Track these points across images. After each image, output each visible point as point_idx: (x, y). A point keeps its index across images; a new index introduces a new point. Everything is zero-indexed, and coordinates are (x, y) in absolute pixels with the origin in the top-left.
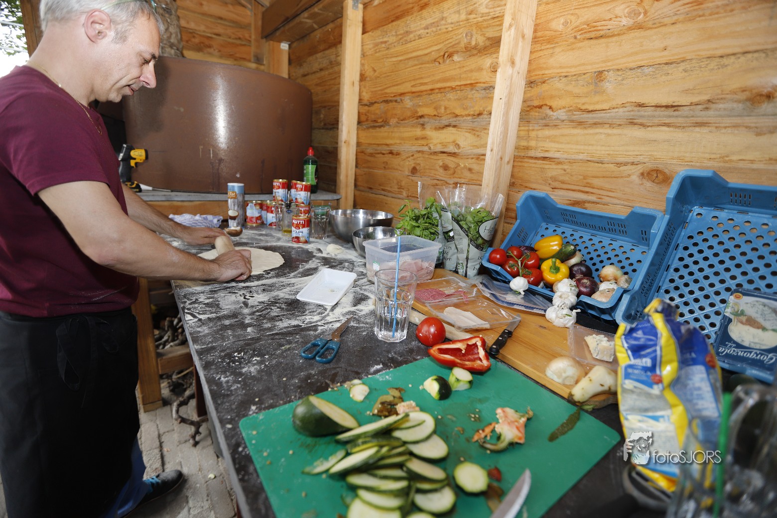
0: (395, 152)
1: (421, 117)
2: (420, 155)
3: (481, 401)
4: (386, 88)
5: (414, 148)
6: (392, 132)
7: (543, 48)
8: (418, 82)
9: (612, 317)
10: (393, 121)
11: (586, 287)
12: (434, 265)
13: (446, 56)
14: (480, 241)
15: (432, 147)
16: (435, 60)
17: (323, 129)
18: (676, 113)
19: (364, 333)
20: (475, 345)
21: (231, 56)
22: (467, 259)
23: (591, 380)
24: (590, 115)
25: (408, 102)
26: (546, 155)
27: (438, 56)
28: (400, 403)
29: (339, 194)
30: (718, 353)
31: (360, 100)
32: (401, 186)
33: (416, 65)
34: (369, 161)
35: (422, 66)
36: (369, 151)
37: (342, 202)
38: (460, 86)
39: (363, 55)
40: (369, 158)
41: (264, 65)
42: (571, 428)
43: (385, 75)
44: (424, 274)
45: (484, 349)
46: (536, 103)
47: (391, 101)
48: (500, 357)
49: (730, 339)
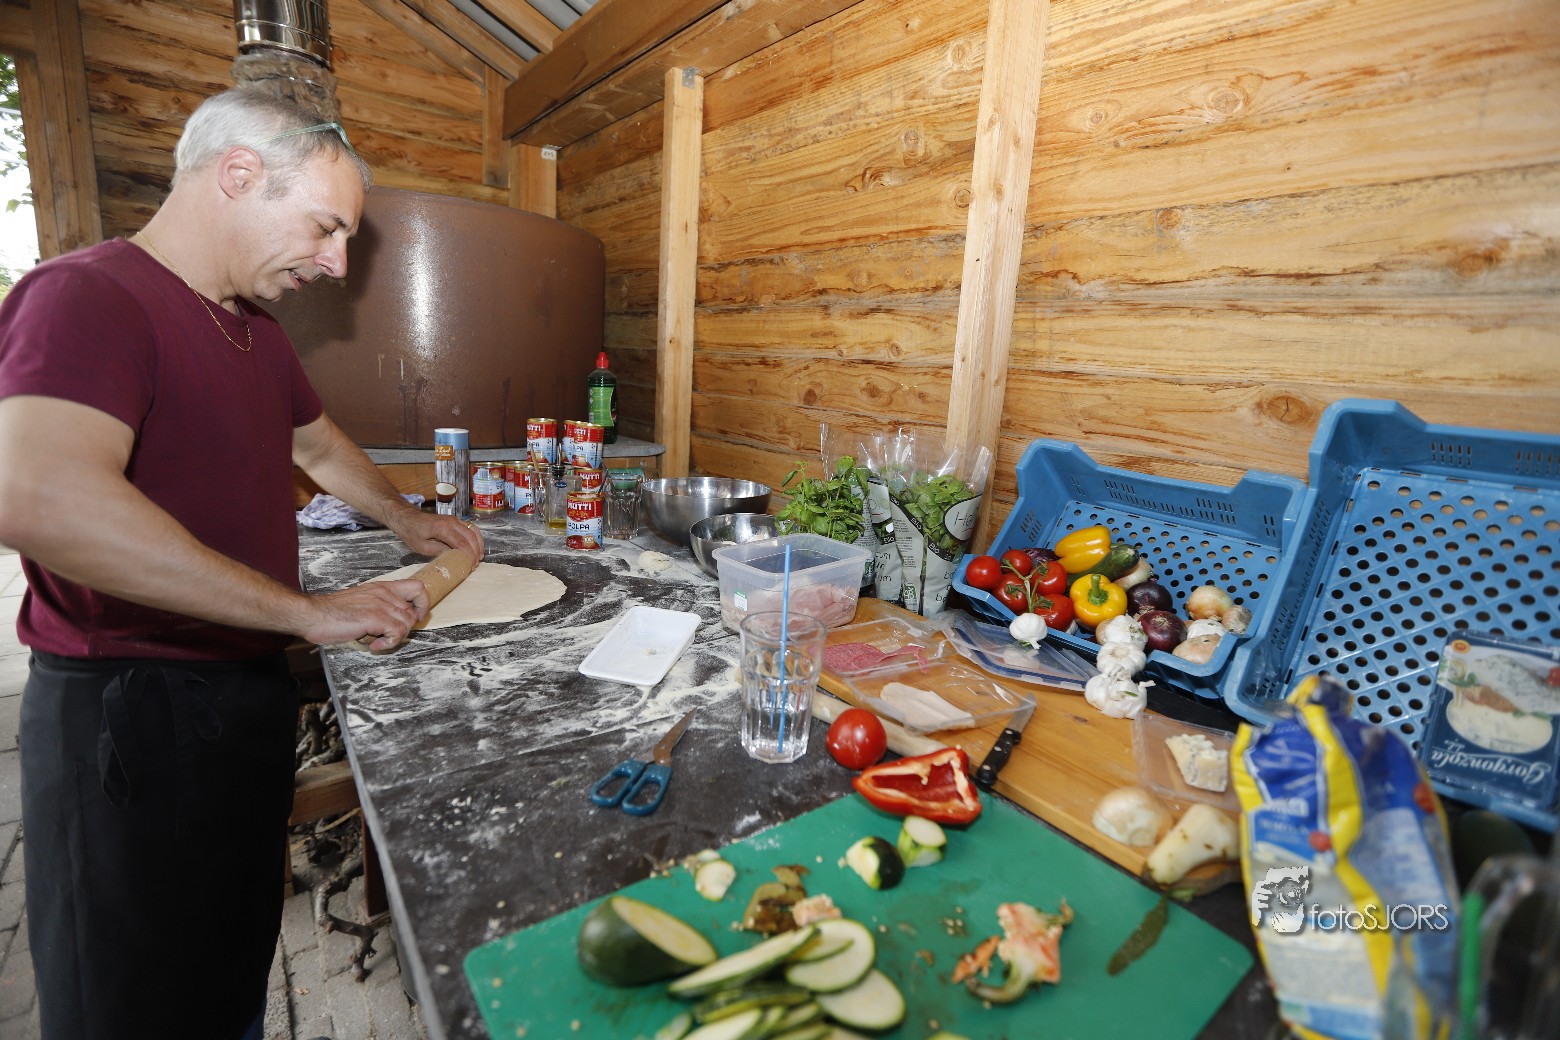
0: (770, 360)
1: (822, 292)
2: (822, 366)
3: (965, 888)
4: (751, 237)
5: (810, 354)
6: (764, 321)
7: (1055, 163)
8: (815, 224)
9: (1217, 694)
10: (766, 301)
11: (1161, 632)
12: (857, 594)
13: (868, 176)
14: (947, 542)
15: (845, 352)
16: (846, 184)
17: (626, 313)
18: (1316, 289)
19: (720, 745)
20: (948, 767)
21: (442, 173)
22: (923, 579)
23: (1185, 837)
24: (1152, 291)
25: (795, 264)
26: (1071, 367)
27: (851, 176)
28: (800, 899)
29: (660, 443)
30: (1431, 764)
31: (700, 259)
32: (785, 428)
33: (808, 193)
34: (720, 379)
35: (825, 194)
36: (720, 357)
37: (667, 460)
38: (897, 233)
39: (706, 173)
40: (720, 373)
41: (508, 190)
42: (1153, 943)
43: (749, 211)
44: (837, 614)
45: (967, 774)
46: (1046, 268)
47: (762, 261)
48: (998, 787)
49: (1452, 734)
